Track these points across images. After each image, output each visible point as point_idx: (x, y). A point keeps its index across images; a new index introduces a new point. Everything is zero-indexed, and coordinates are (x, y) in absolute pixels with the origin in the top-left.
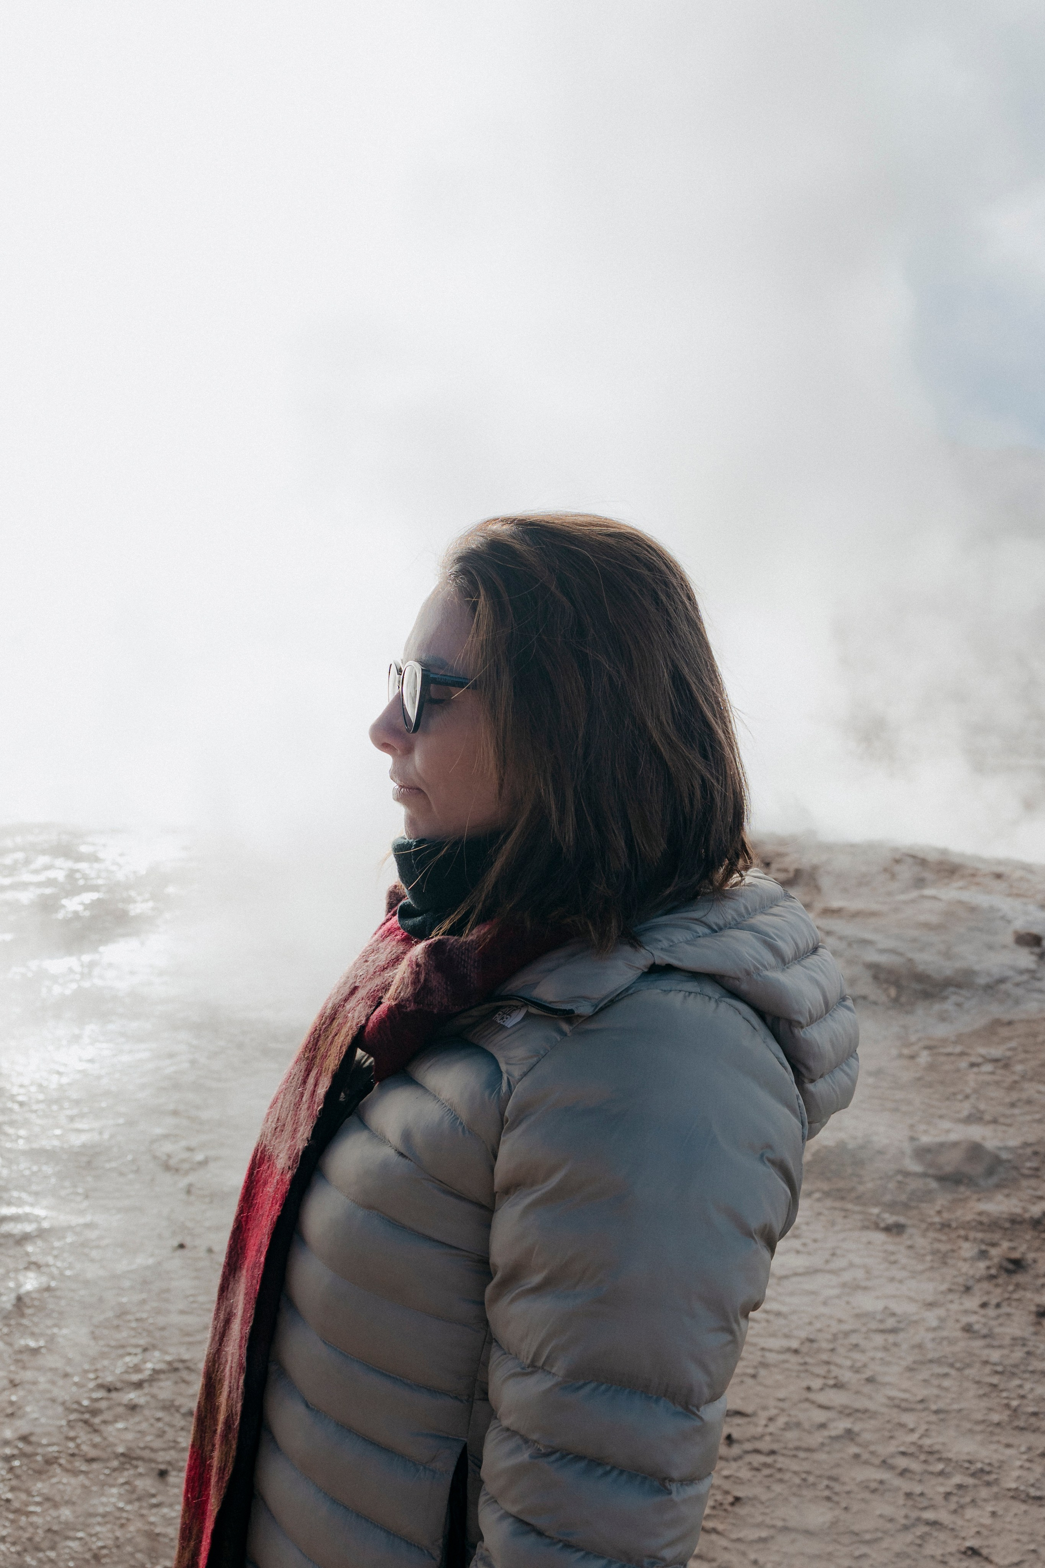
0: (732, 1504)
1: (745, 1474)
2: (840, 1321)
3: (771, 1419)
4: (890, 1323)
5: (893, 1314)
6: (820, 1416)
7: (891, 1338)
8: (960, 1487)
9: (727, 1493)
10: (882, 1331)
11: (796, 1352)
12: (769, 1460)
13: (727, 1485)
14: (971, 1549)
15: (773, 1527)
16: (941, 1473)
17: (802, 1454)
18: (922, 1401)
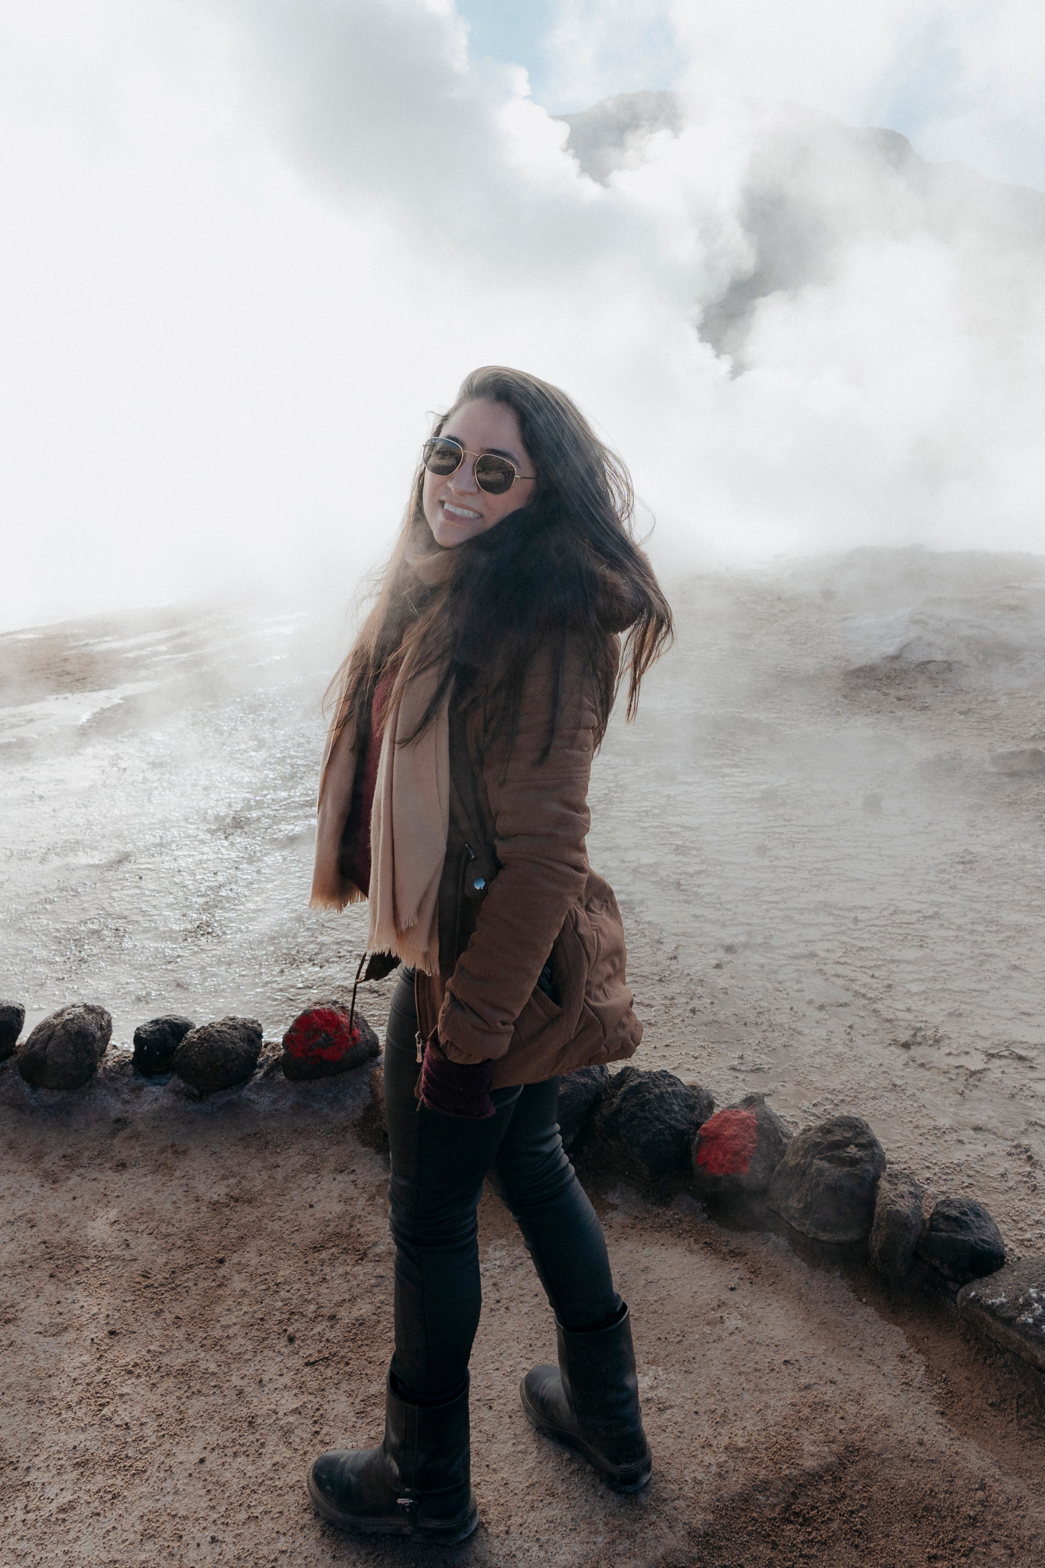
0: (858, 951)
1: (866, 936)
2: (933, 858)
3: (884, 909)
4: (968, 858)
5: (972, 853)
6: (917, 907)
7: (968, 866)
8: (1009, 937)
9: (854, 946)
10: (963, 863)
11: (902, 875)
12: (882, 929)
13: (854, 942)
14: (1015, 966)
15: (885, 960)
16: (997, 932)
17: (903, 926)
18: (987, 897)
